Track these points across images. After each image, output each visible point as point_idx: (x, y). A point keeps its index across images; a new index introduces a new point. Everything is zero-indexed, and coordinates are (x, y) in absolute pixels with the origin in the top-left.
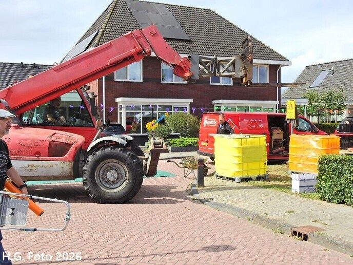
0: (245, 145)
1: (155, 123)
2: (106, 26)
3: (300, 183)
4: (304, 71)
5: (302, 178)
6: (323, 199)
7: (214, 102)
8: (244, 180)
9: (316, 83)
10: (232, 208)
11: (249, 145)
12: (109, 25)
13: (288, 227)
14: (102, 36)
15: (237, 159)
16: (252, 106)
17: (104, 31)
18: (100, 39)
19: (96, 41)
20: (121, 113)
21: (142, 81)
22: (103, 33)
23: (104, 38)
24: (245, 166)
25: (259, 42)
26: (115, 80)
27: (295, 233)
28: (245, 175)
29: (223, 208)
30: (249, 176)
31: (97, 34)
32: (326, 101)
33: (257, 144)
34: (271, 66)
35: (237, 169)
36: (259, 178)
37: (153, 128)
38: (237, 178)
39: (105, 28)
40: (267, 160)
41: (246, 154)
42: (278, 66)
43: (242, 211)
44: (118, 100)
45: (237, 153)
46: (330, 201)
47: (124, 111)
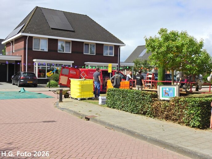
0: (83, 84)
1: (51, 73)
2: (29, 22)
3: (102, 100)
4: (136, 49)
5: (103, 98)
6: (108, 106)
7: (85, 63)
8: (82, 99)
9: (141, 55)
10: (67, 109)
11: (85, 84)
12: (31, 21)
13: (84, 116)
14: (26, 27)
15: (79, 90)
16: (105, 66)
17: (28, 24)
18: (26, 28)
19: (23, 30)
20: (36, 67)
21: (47, 51)
22: (27, 25)
23: (27, 28)
24: (83, 93)
25: (110, 33)
26: (33, 50)
27: (86, 118)
28: (82, 97)
29: (65, 110)
30: (85, 98)
31: (24, 26)
32: (144, 64)
33: (89, 83)
34: (115, 46)
35: (79, 94)
36: (89, 99)
37: (50, 75)
38: (79, 99)
39: (29, 23)
40: (93, 91)
41: (83, 88)
42: (119, 46)
43: (71, 111)
44: (34, 60)
45: (79, 87)
46: (110, 107)
47: (37, 66)
